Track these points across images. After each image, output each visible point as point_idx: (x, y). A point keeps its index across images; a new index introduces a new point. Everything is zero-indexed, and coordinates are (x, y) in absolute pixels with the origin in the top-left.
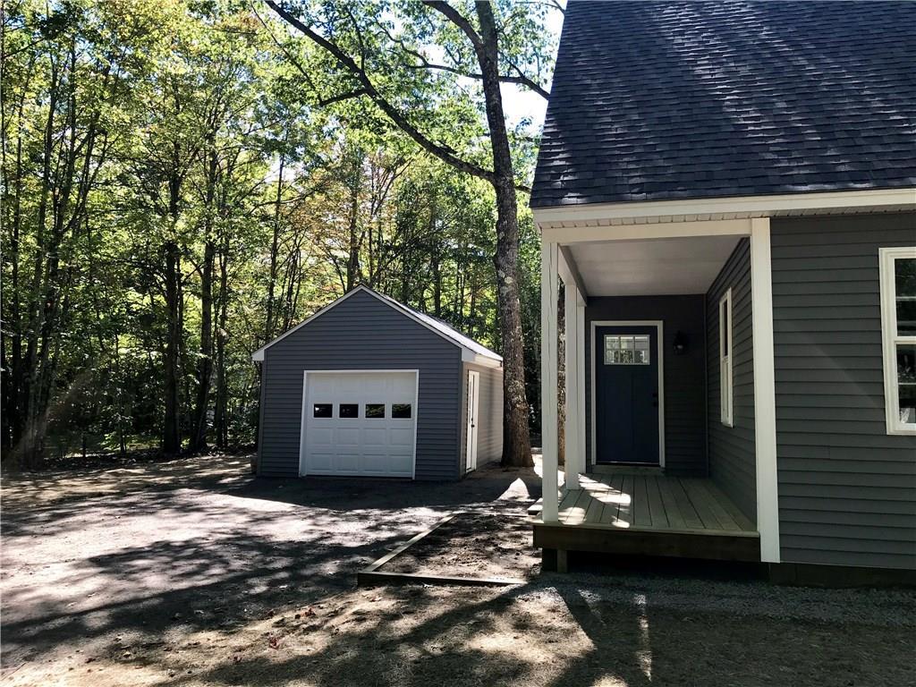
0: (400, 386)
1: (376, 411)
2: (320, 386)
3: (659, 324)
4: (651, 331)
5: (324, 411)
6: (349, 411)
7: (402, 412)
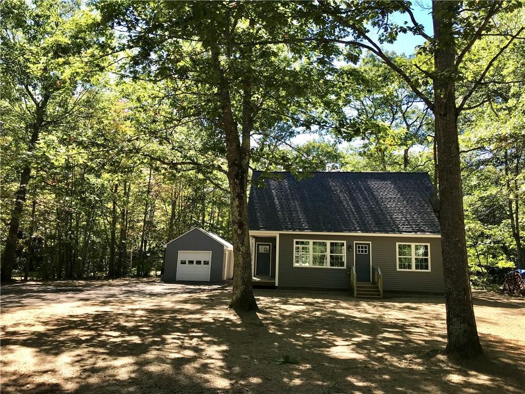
0: (206, 256)
1: (199, 262)
2: (183, 255)
3: (271, 244)
4: (269, 245)
5: (183, 262)
6: (191, 262)
7: (206, 263)
